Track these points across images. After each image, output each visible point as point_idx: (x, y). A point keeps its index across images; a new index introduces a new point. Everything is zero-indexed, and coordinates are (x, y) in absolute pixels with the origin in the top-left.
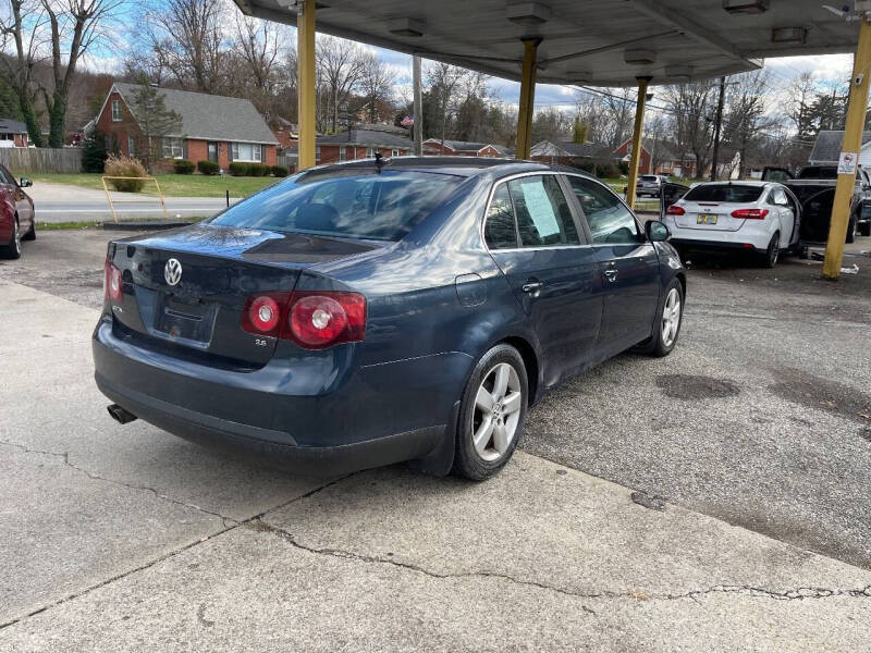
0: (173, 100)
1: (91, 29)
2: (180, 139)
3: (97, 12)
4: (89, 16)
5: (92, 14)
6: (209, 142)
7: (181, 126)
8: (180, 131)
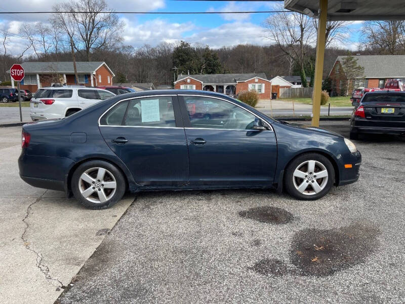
0: (362, 61)
1: (333, 34)
2: (362, 79)
3: (336, 25)
4: (332, 28)
5: (333, 27)
6: (380, 79)
7: (363, 73)
8: (362, 75)
